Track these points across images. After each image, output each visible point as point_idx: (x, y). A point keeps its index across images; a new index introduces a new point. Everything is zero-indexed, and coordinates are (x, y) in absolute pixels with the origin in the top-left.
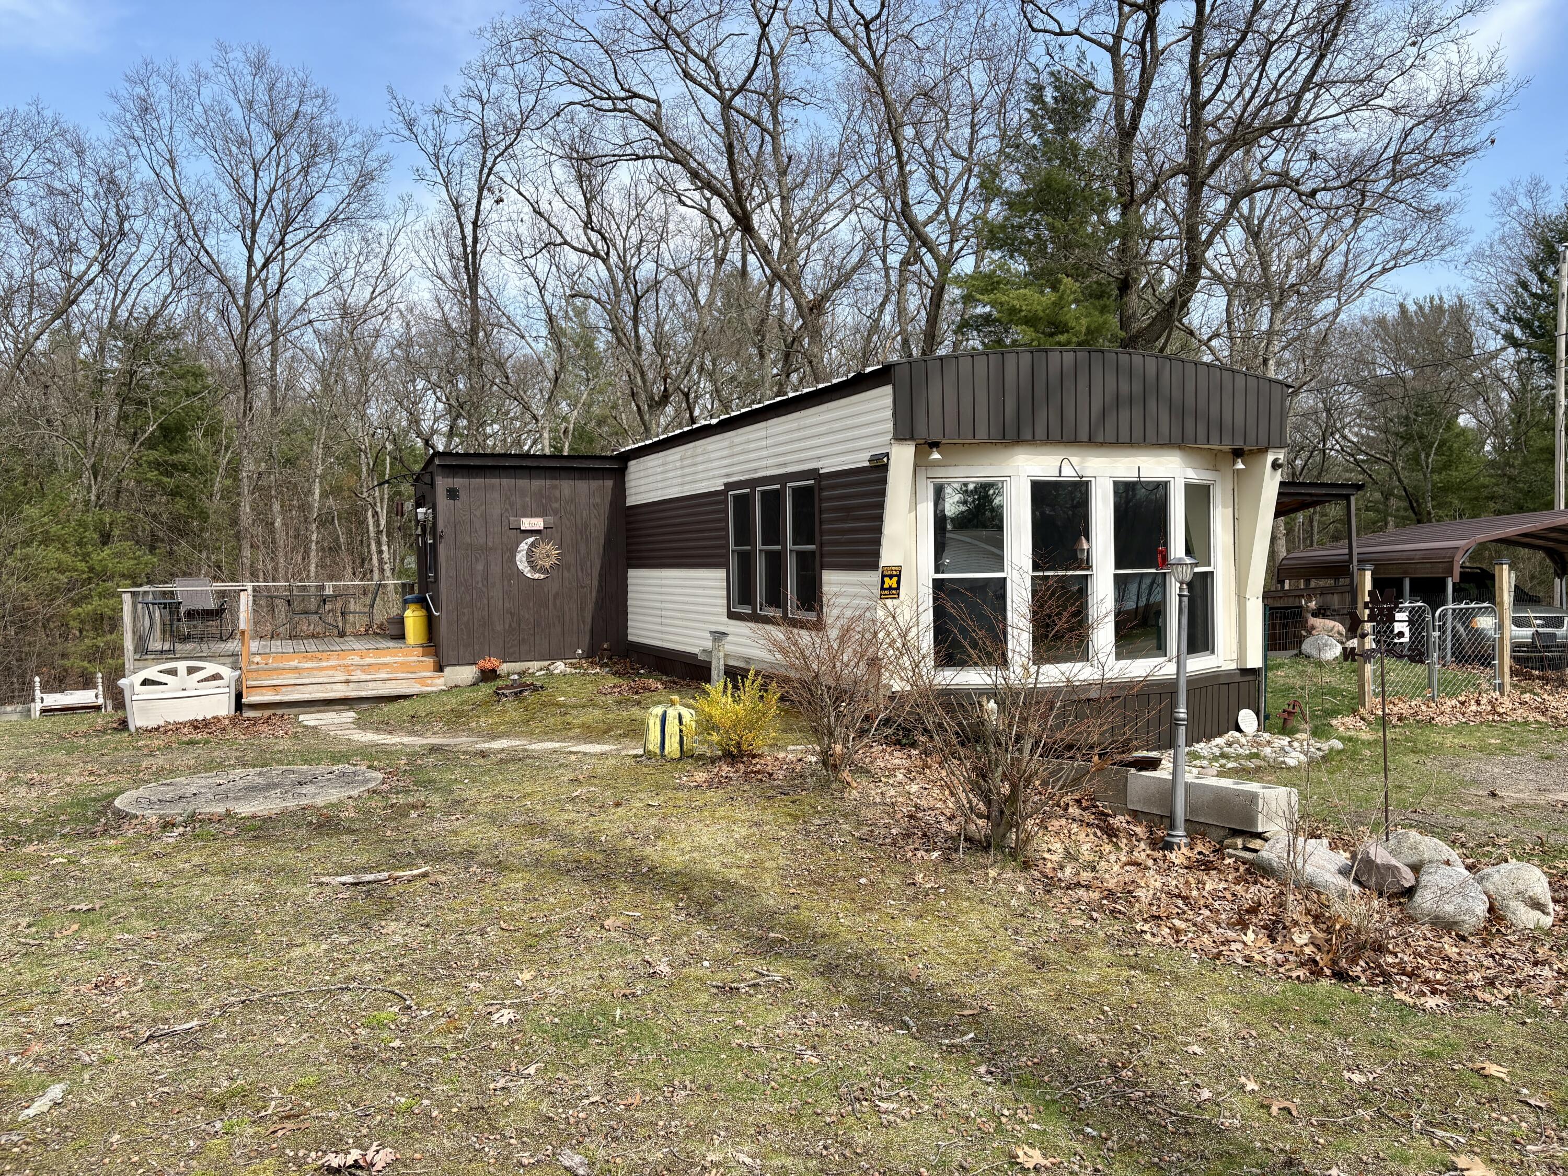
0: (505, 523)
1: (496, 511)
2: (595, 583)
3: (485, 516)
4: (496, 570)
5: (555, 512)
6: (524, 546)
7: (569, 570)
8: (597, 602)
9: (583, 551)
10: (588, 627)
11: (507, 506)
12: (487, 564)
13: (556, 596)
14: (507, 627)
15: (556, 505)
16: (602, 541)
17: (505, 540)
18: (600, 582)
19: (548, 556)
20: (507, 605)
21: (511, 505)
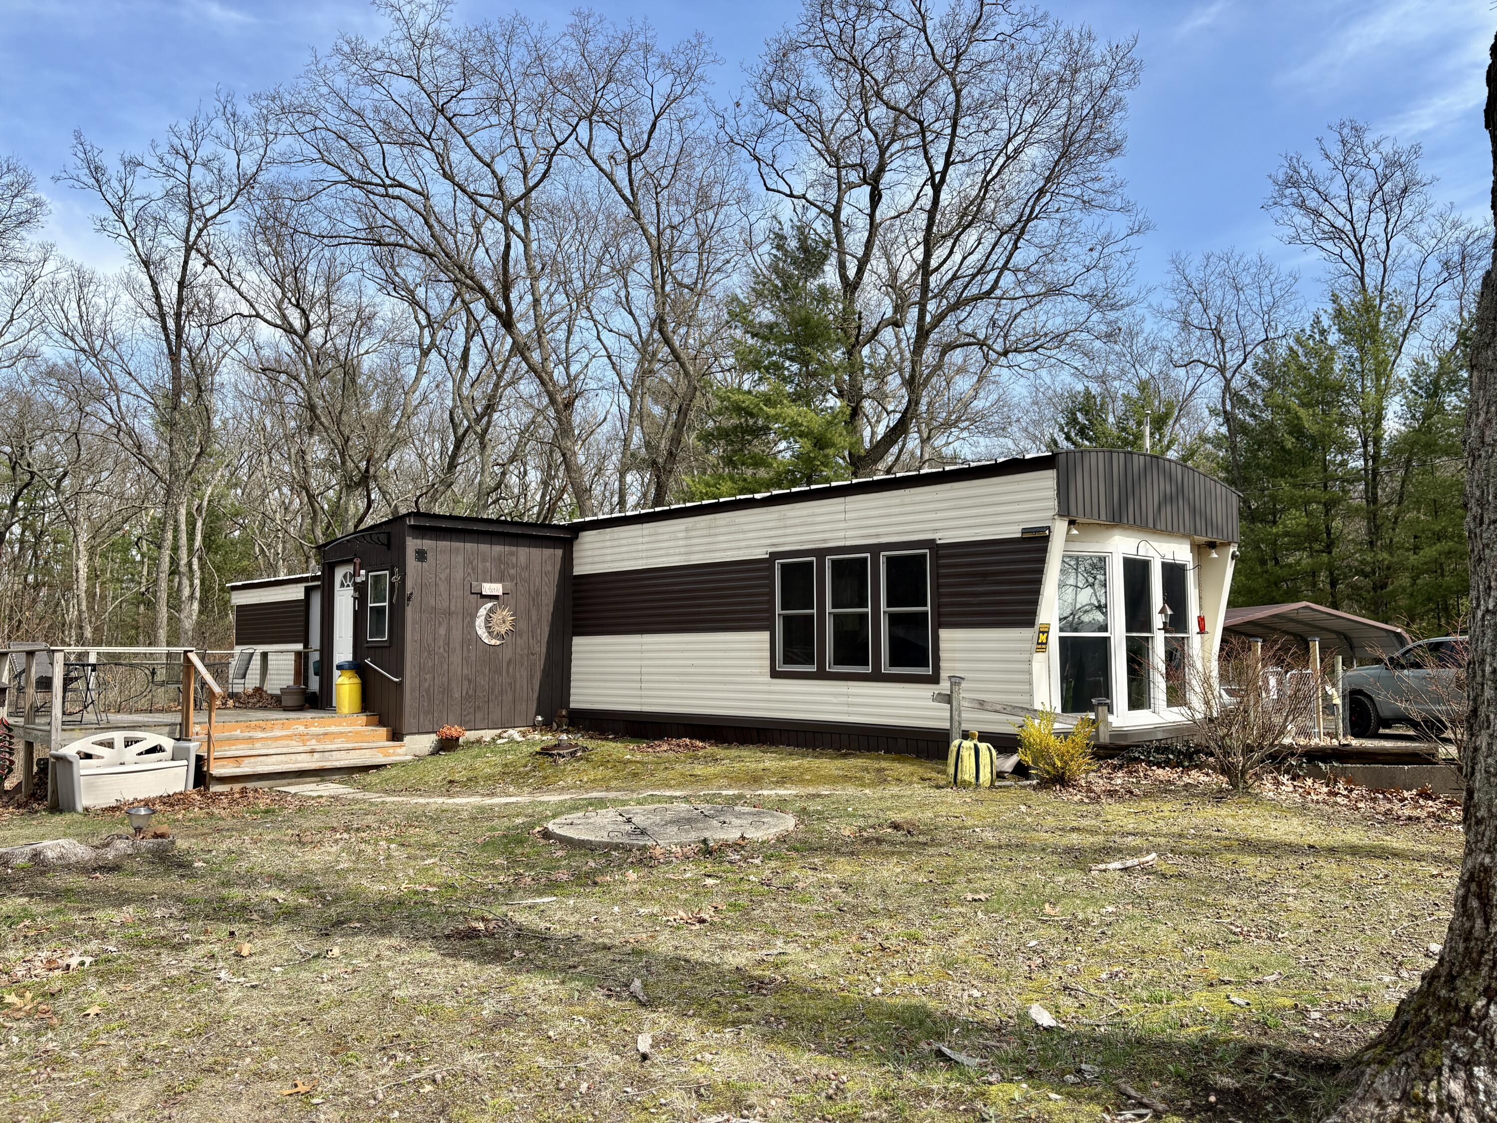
0: (467, 587)
1: (458, 575)
2: (544, 650)
3: (449, 579)
4: (457, 635)
5: (512, 578)
6: (483, 612)
7: (521, 636)
8: (544, 670)
9: (534, 618)
10: (536, 695)
11: (470, 570)
12: (449, 630)
13: (509, 663)
14: (464, 694)
15: (512, 571)
16: (551, 609)
17: (466, 603)
18: (548, 649)
19: (504, 622)
20: (465, 672)
21: (473, 569)
